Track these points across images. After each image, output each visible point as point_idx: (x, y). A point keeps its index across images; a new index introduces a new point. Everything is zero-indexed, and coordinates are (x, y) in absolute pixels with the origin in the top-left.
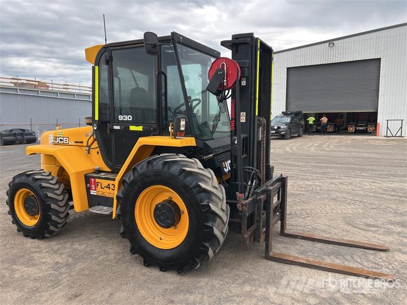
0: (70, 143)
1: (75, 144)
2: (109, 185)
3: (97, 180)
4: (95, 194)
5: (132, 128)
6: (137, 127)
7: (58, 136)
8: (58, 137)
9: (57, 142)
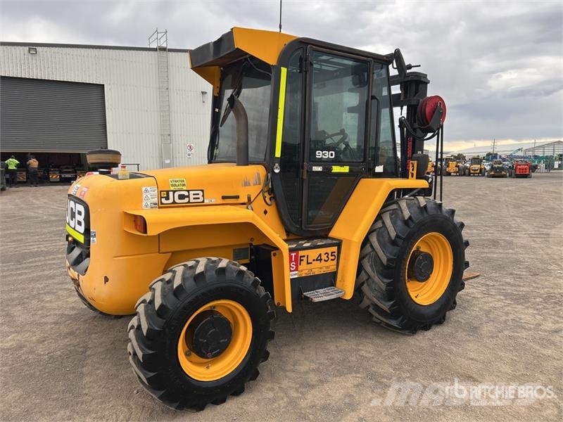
0: (207, 201)
1: (222, 201)
2: (320, 255)
3: (301, 253)
4: (296, 276)
5: (336, 169)
6: (342, 168)
7: (172, 188)
8: (174, 192)
9: (171, 201)
